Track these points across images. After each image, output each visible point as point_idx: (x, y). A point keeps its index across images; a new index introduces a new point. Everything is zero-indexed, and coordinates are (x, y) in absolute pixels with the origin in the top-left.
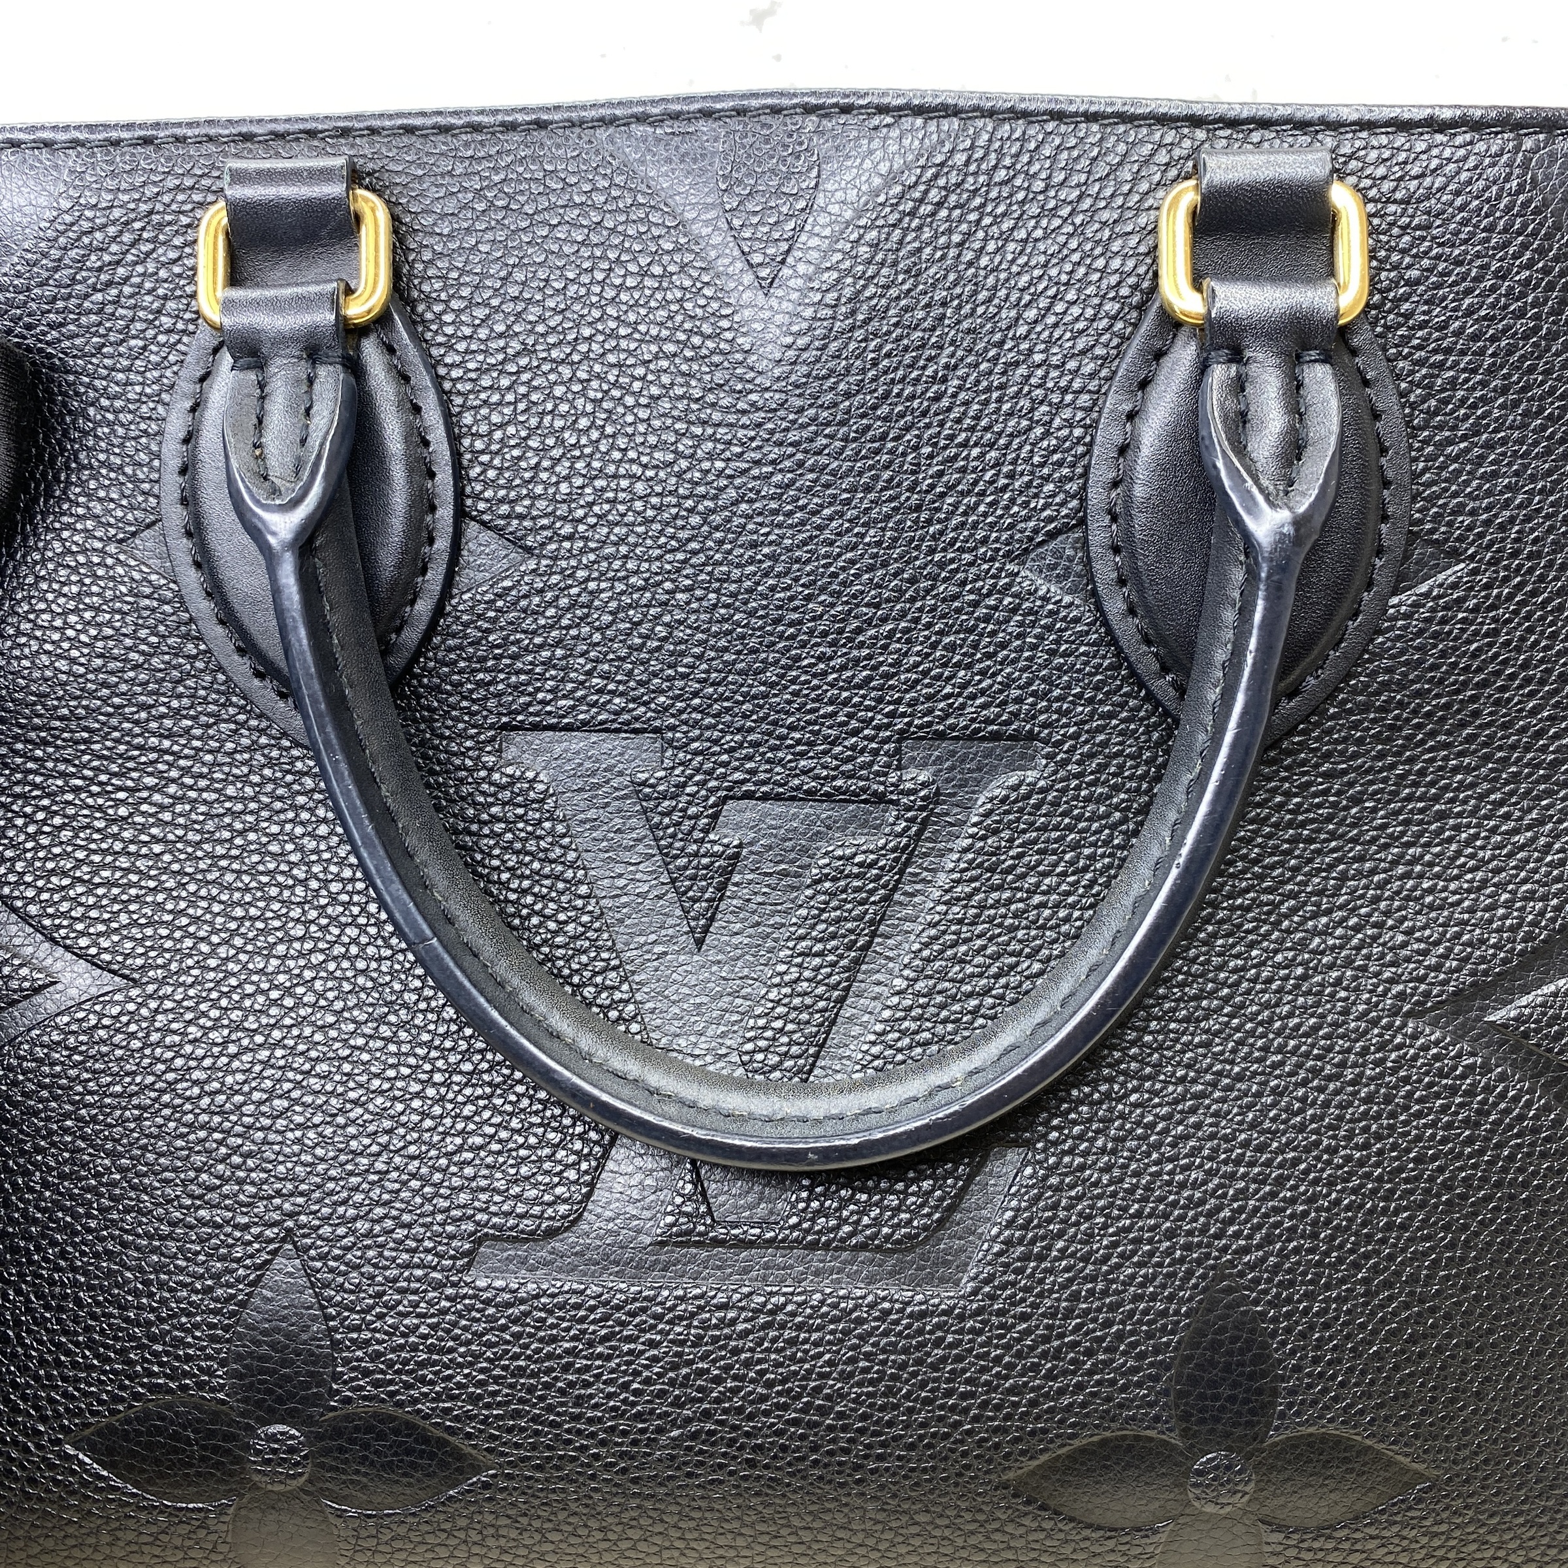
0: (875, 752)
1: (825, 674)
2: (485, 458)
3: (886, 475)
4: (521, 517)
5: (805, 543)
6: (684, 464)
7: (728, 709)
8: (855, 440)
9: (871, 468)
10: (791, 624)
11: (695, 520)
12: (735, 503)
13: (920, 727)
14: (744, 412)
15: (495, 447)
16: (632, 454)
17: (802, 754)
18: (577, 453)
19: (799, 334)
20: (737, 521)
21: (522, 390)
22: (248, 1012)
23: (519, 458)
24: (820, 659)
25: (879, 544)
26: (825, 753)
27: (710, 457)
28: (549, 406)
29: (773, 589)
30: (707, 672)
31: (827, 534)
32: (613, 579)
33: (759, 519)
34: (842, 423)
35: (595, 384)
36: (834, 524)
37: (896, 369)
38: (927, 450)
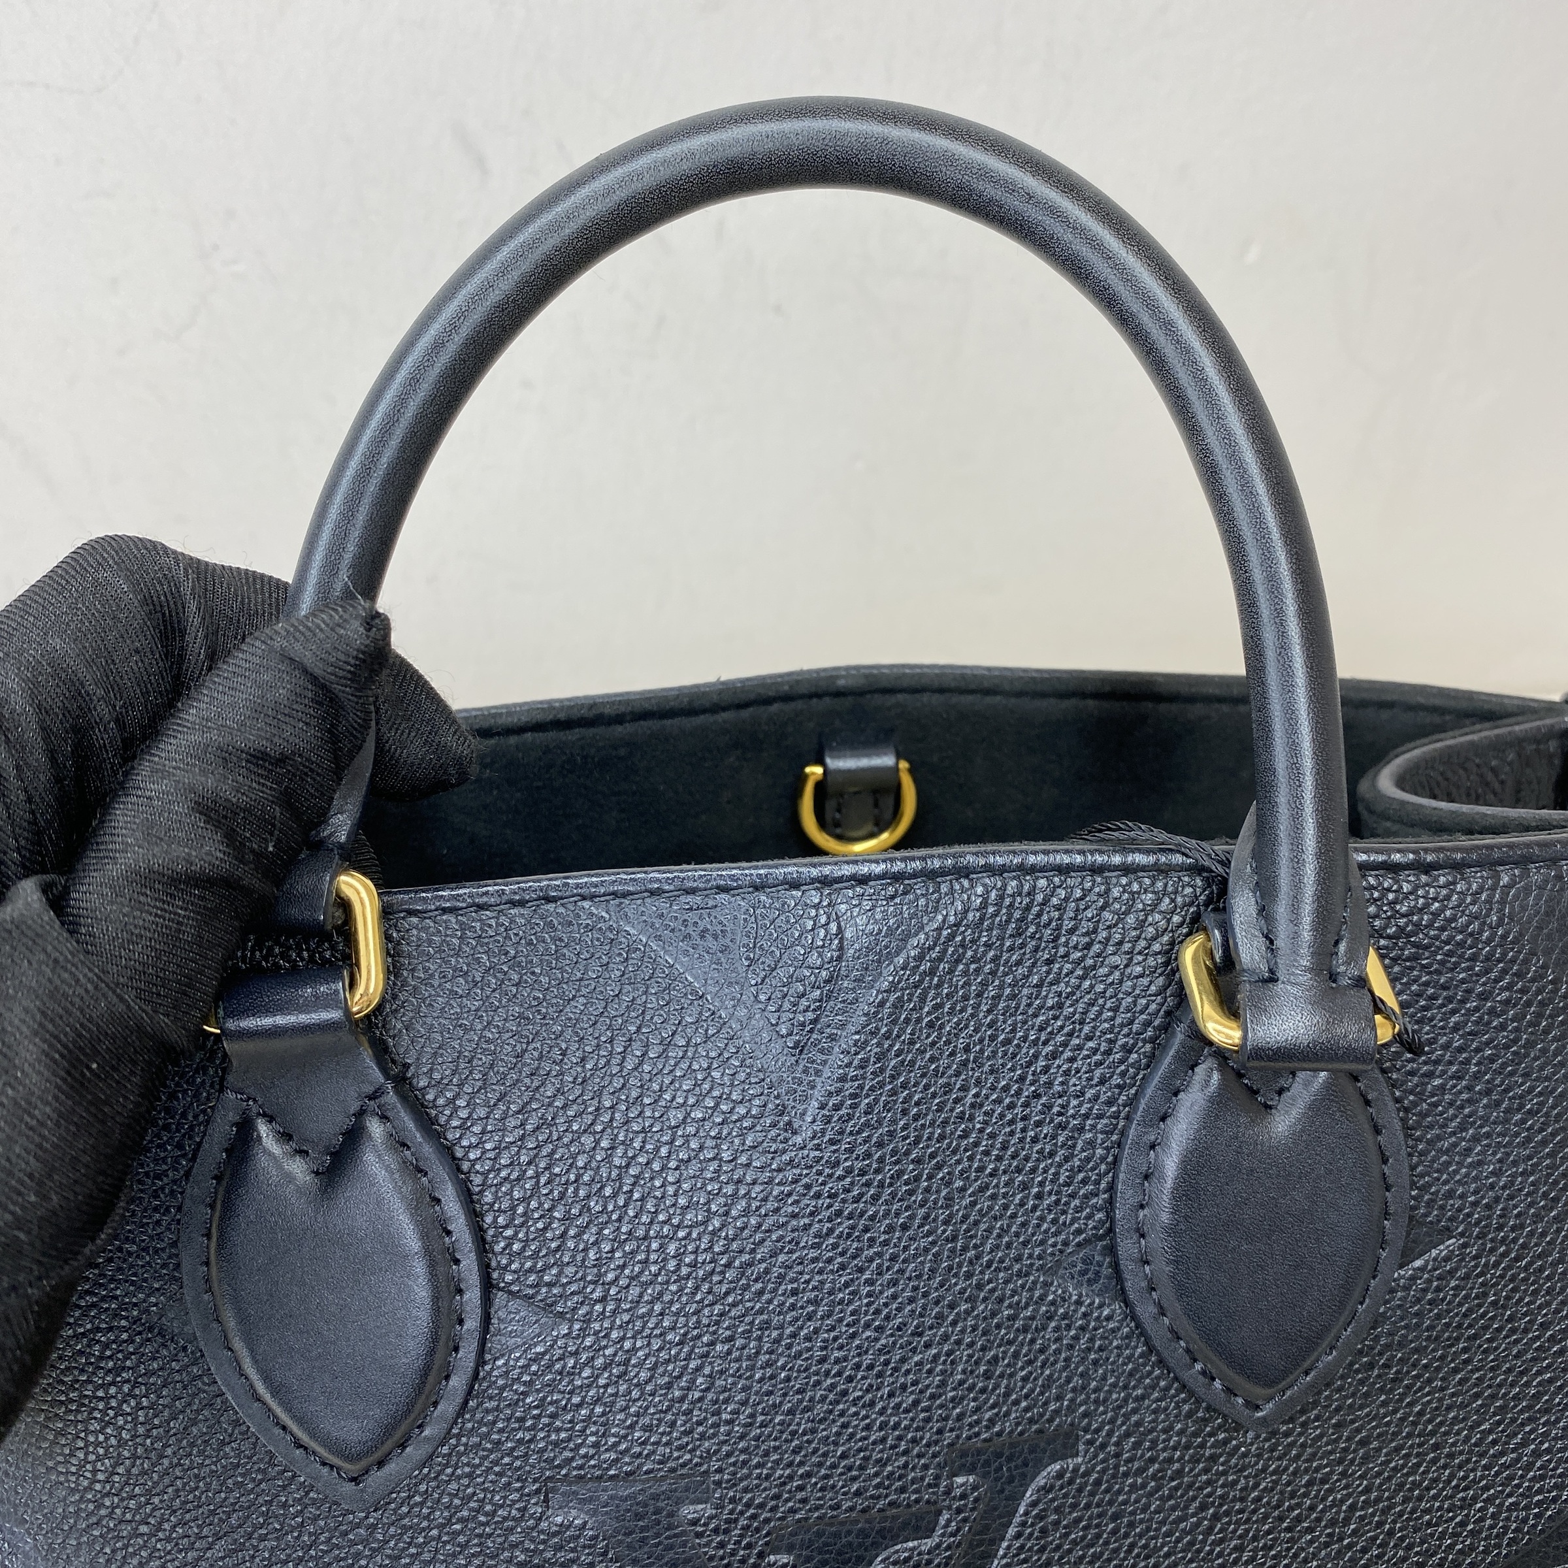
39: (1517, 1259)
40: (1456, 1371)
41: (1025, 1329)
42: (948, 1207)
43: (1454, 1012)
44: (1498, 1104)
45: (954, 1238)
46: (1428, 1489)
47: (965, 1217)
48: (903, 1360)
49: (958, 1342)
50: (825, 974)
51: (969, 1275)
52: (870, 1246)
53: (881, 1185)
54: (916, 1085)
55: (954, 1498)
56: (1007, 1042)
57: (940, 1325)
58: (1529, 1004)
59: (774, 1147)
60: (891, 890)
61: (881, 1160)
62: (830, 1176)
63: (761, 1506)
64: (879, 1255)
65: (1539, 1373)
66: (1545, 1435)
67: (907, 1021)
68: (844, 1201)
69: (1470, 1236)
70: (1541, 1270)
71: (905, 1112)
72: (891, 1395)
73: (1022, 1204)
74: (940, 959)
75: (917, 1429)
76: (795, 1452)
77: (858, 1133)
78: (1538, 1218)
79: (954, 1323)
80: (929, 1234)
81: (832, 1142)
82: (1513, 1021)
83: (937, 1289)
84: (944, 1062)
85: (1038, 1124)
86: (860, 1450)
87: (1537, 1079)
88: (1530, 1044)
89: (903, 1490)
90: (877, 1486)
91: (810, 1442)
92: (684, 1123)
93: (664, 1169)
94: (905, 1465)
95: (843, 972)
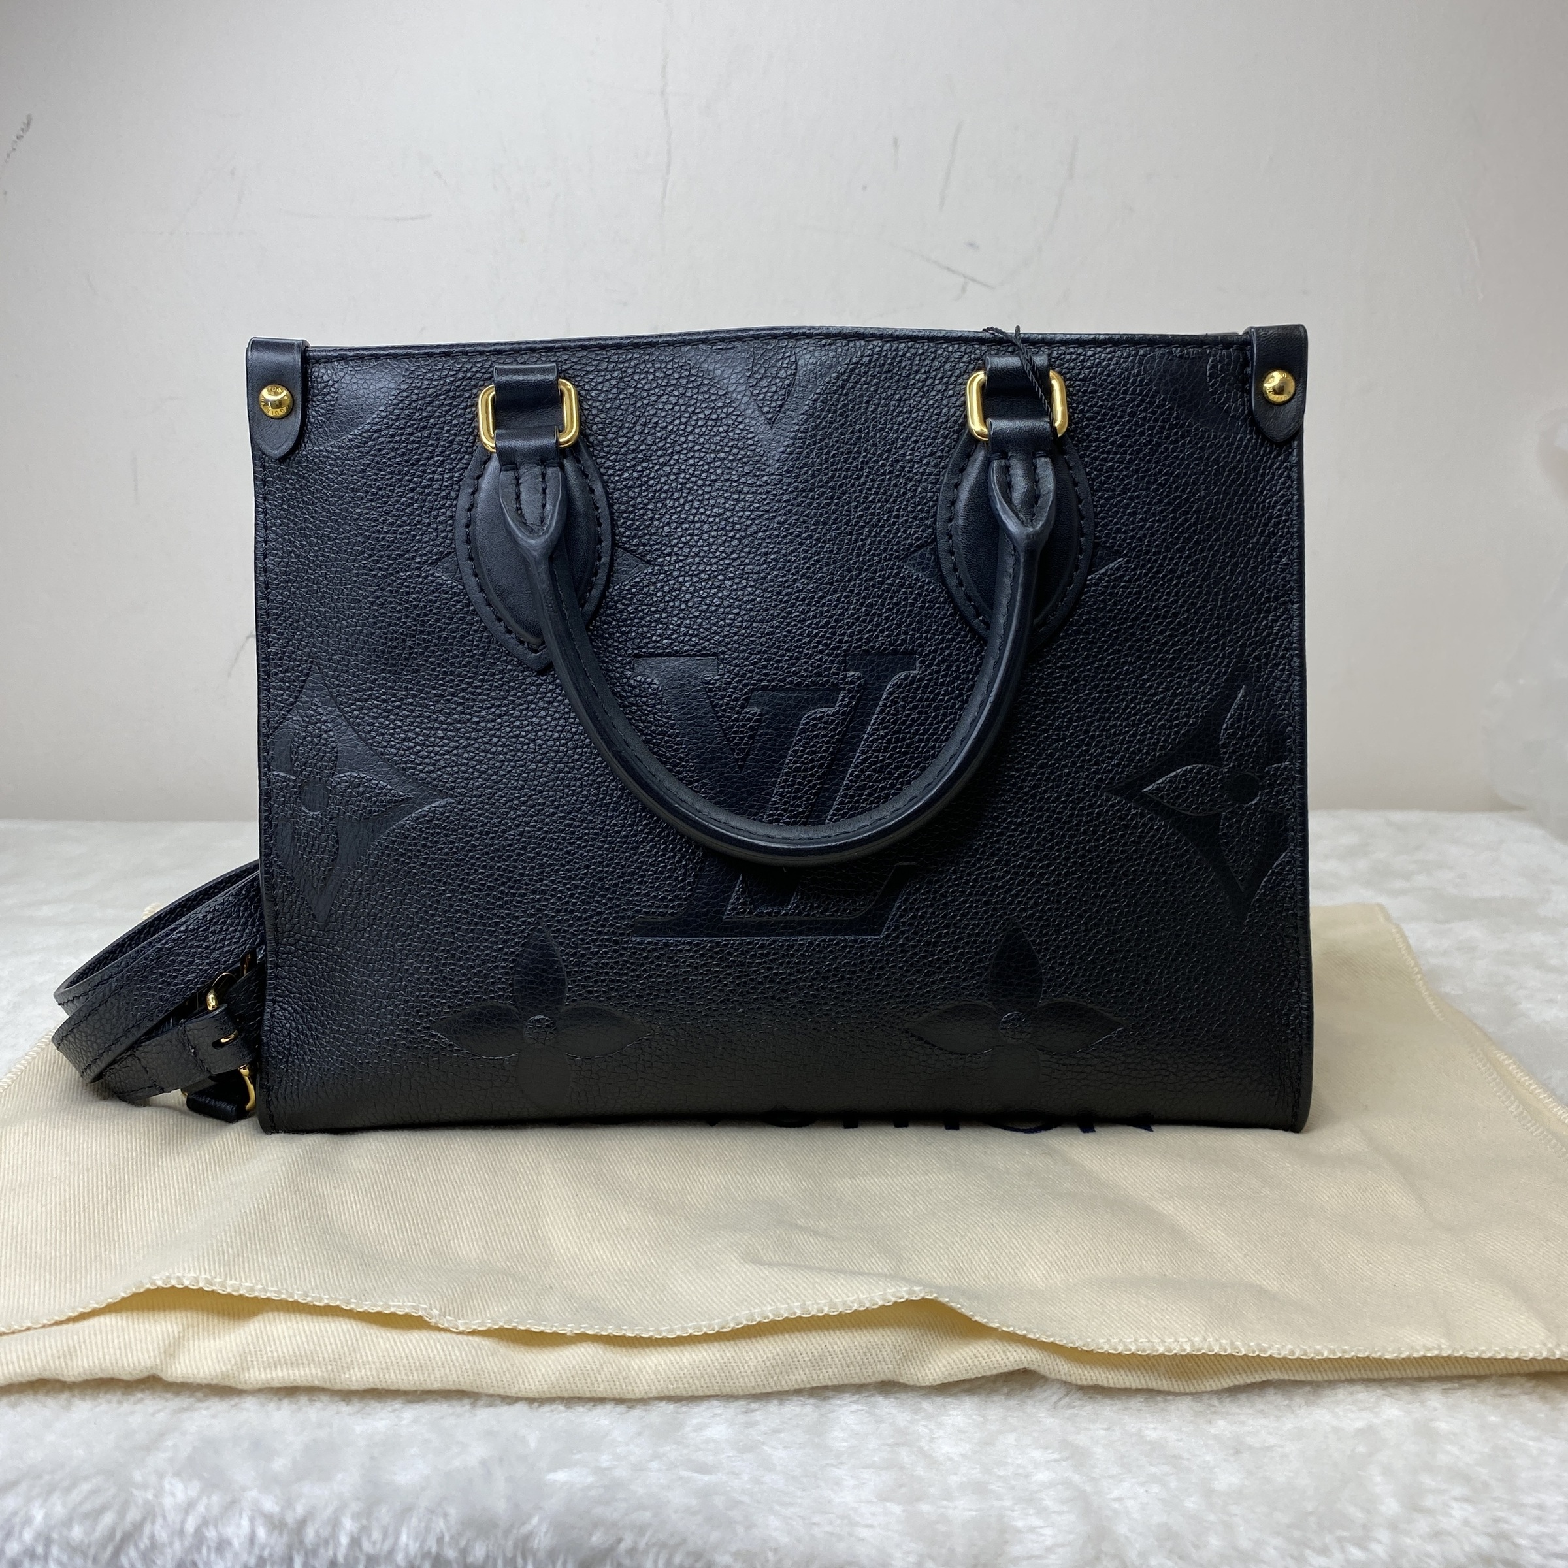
39: (1158, 572)
40: (1127, 640)
41: (888, 591)
42: (848, 515)
43: (1116, 423)
44: (1143, 478)
45: (851, 533)
46: (1114, 713)
47: (857, 522)
48: (822, 597)
49: (852, 591)
50: (787, 382)
51: (858, 555)
52: (806, 532)
53: (813, 498)
54: (833, 446)
55: (847, 683)
56: (882, 429)
57: (842, 581)
58: (1156, 420)
59: (758, 473)
60: (823, 342)
61: (813, 484)
62: (786, 490)
63: (743, 676)
64: (811, 537)
65: (1174, 645)
66: (1179, 683)
67: (829, 411)
68: (793, 505)
69: (1131, 556)
70: (1171, 580)
71: (826, 461)
72: (814, 617)
73: (887, 520)
74: (847, 381)
75: (828, 639)
76: (762, 645)
77: (802, 468)
78: (1168, 549)
79: (849, 581)
80: (837, 529)
81: (787, 471)
82: (1148, 430)
83: (840, 560)
84: (848, 436)
85: (898, 476)
86: (797, 647)
87: (1163, 465)
88: (1159, 445)
89: (819, 674)
90: (805, 670)
91: (771, 639)
92: (714, 460)
93: (704, 485)
94: (821, 659)
95: (797, 382)
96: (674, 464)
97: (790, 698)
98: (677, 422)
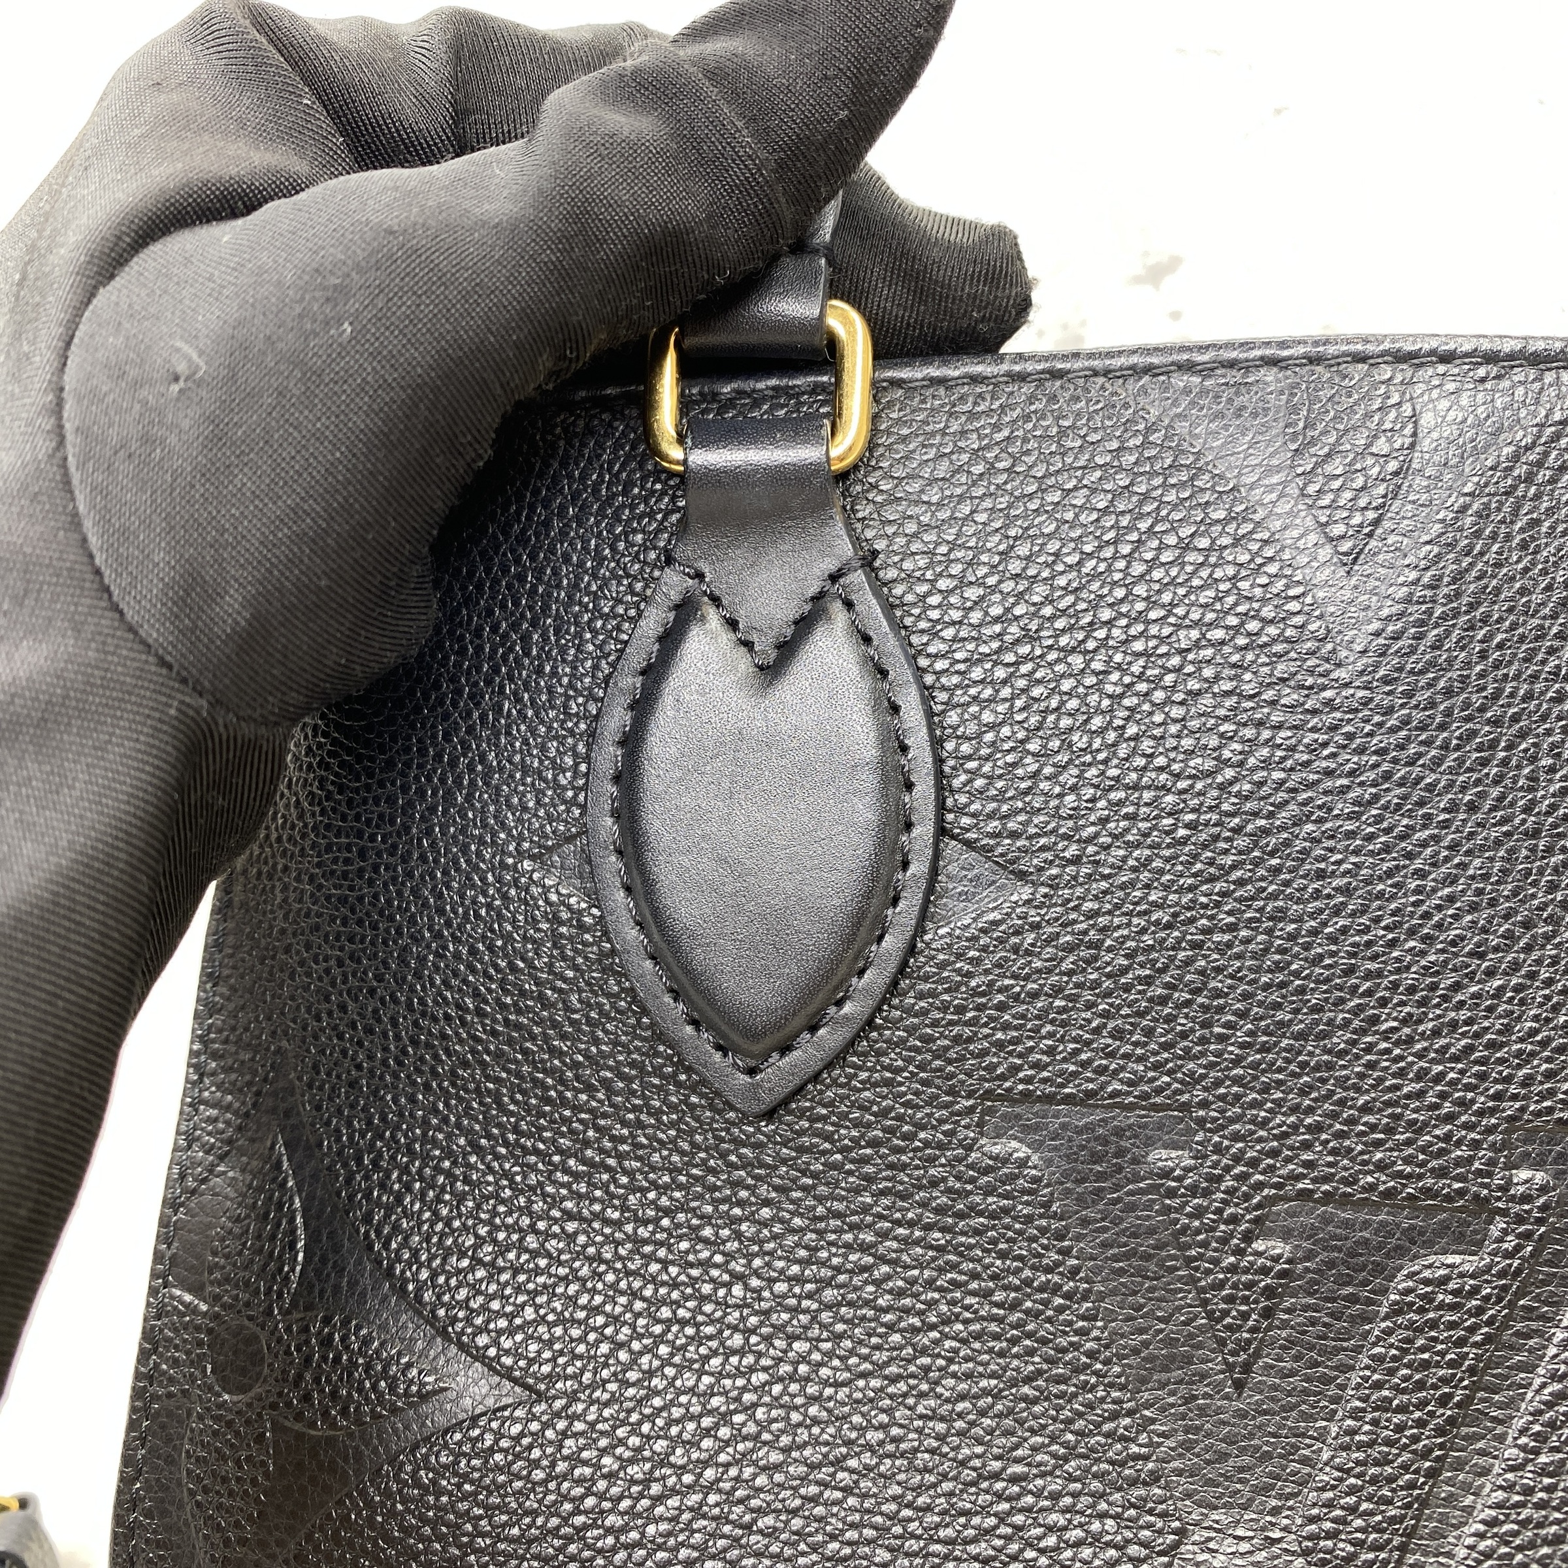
0: (1476, 1145)
1: (1410, 1041)
2: (971, 765)
3: (1495, 792)
4: (1014, 835)
5: (1389, 874)
6: (1229, 773)
7: (1280, 1083)
8: (1458, 748)
9: (1478, 782)
10: (1368, 975)
11: (1241, 842)
12: (1298, 822)
13: (1538, 1114)
14: (1314, 712)
15: (984, 751)
16: (1161, 761)
17: (1378, 1144)
18: (1088, 758)
19: (1388, 619)
20: (1299, 845)
21: (1021, 683)
22: (676, 1441)
23: (1014, 765)
24: (1405, 1022)
25: (1486, 877)
26: (1409, 1143)
27: (1266, 764)
28: (1054, 703)
29: (1344, 930)
30: (1250, 1033)
31: (1418, 864)
32: (1129, 914)
33: (1330, 843)
34: (1442, 727)
35: (1115, 677)
36: (1429, 851)
37: (1510, 663)
38: (1546, 762)
42: (1531, 789)
45: (1536, 834)
48: (1457, 987)
49: (1532, 976)
50: (1393, 466)
52: (1425, 827)
53: (1445, 747)
54: (1500, 620)
55: (1512, 1199)
57: (1508, 949)
59: (1310, 681)
60: (1482, 372)
61: (1448, 713)
62: (1380, 725)
63: (1254, 1163)
64: (1436, 839)
67: (1494, 537)
68: (1395, 761)
71: (1483, 655)
72: (1436, 1033)
74: (1540, 464)
75: (1469, 1088)
76: (1303, 1093)
77: (1422, 672)
79: (1528, 949)
80: (1504, 821)
81: (1386, 681)
83: (1507, 898)
84: (1537, 598)
86: (1388, 1104)
89: (1441, 1173)
90: (1407, 1161)
91: (1324, 1081)
92: (1197, 645)
93: (1168, 701)
94: (1447, 1137)
95: (1415, 465)
96: (1095, 651)
97: (1366, 1224)
98: (1108, 553)
